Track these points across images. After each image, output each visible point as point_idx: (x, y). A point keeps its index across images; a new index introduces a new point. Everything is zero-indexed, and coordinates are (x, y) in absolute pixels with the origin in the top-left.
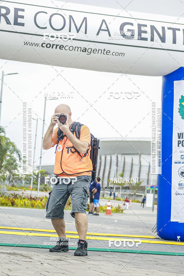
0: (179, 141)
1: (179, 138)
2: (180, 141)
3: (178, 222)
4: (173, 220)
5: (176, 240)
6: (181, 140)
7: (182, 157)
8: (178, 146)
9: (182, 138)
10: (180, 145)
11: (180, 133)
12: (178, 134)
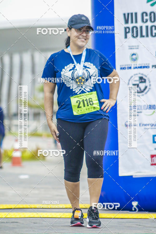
0: (126, 29)
1: (127, 22)
2: (129, 28)
3: (132, 176)
4: (122, 172)
5: (129, 208)
6: (130, 25)
7: (134, 57)
8: (126, 37)
9: (132, 22)
10: (129, 35)
11: (128, 14)
12: (125, 15)
